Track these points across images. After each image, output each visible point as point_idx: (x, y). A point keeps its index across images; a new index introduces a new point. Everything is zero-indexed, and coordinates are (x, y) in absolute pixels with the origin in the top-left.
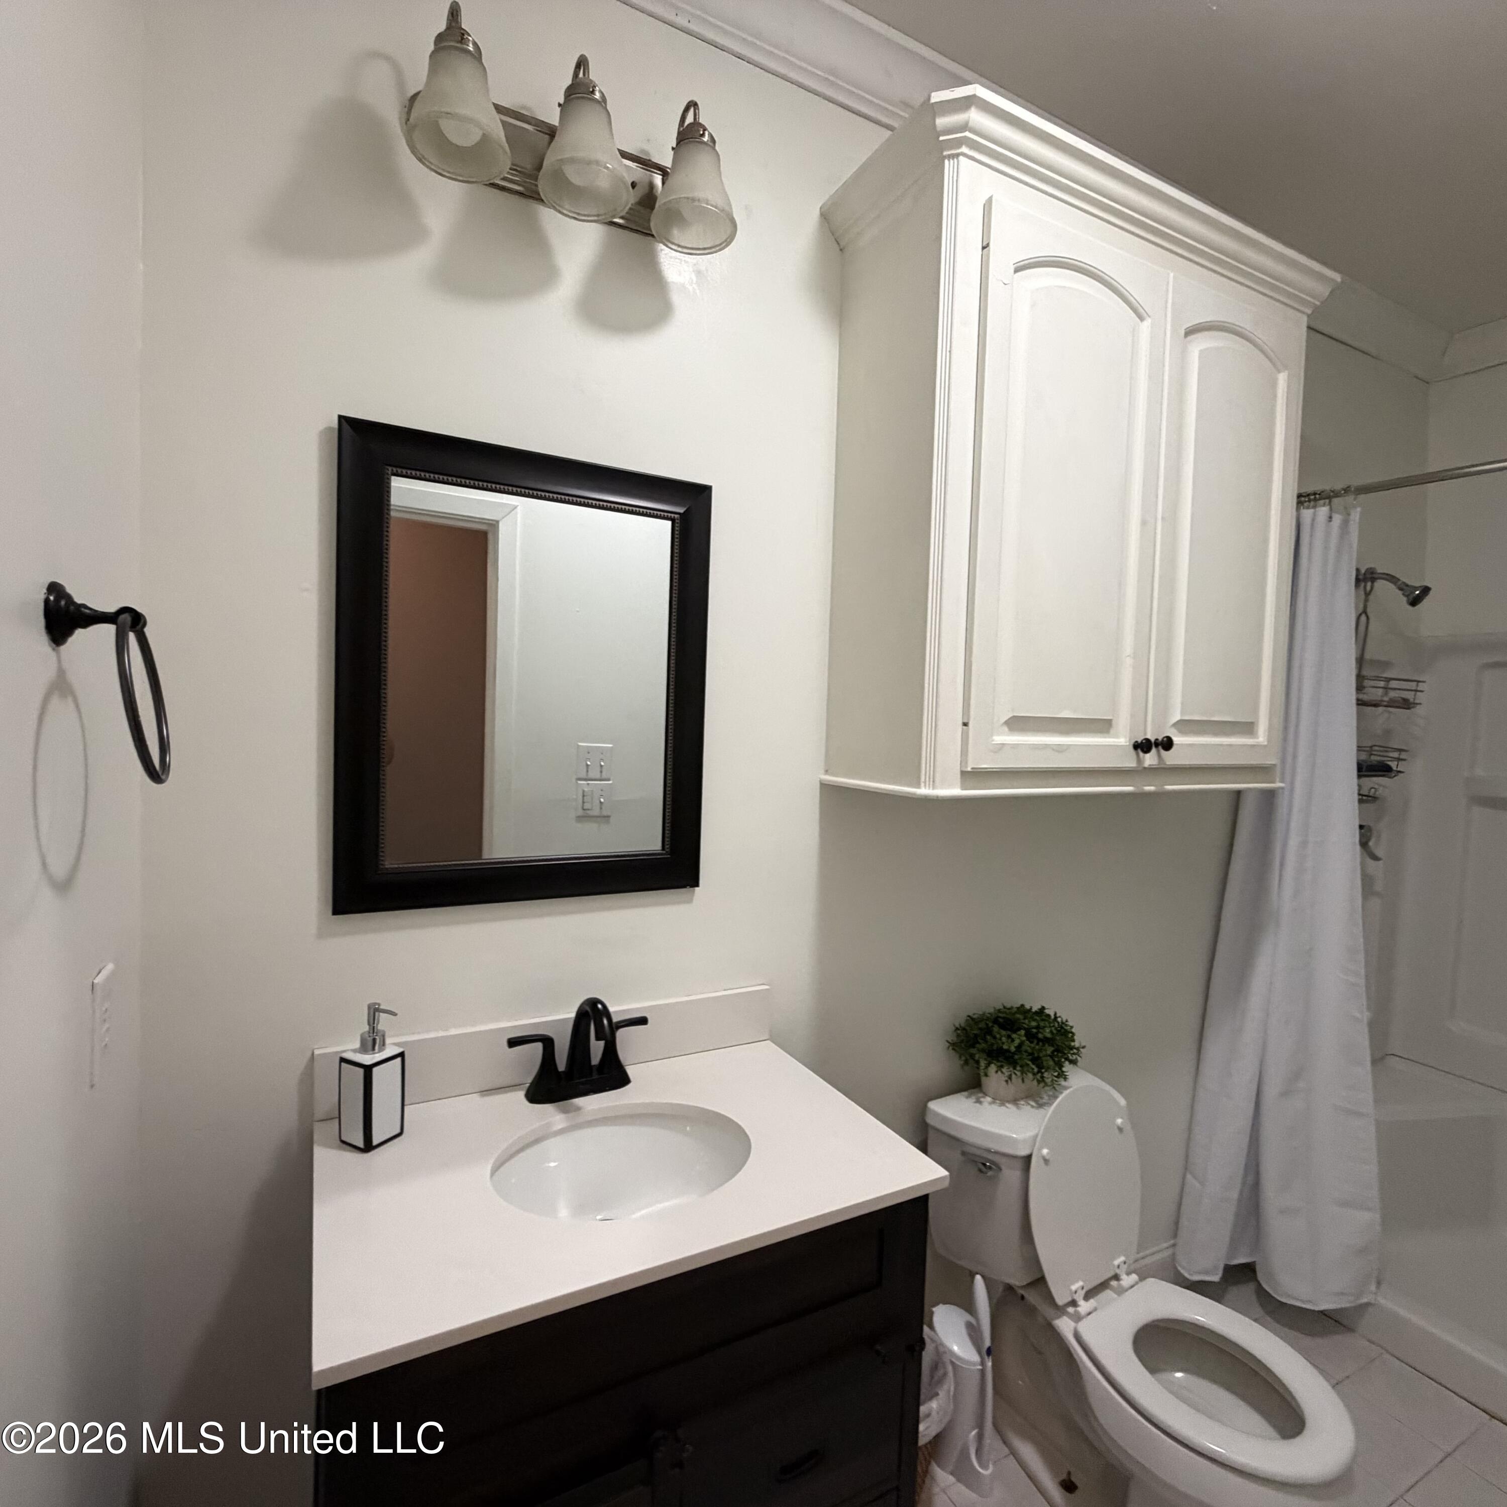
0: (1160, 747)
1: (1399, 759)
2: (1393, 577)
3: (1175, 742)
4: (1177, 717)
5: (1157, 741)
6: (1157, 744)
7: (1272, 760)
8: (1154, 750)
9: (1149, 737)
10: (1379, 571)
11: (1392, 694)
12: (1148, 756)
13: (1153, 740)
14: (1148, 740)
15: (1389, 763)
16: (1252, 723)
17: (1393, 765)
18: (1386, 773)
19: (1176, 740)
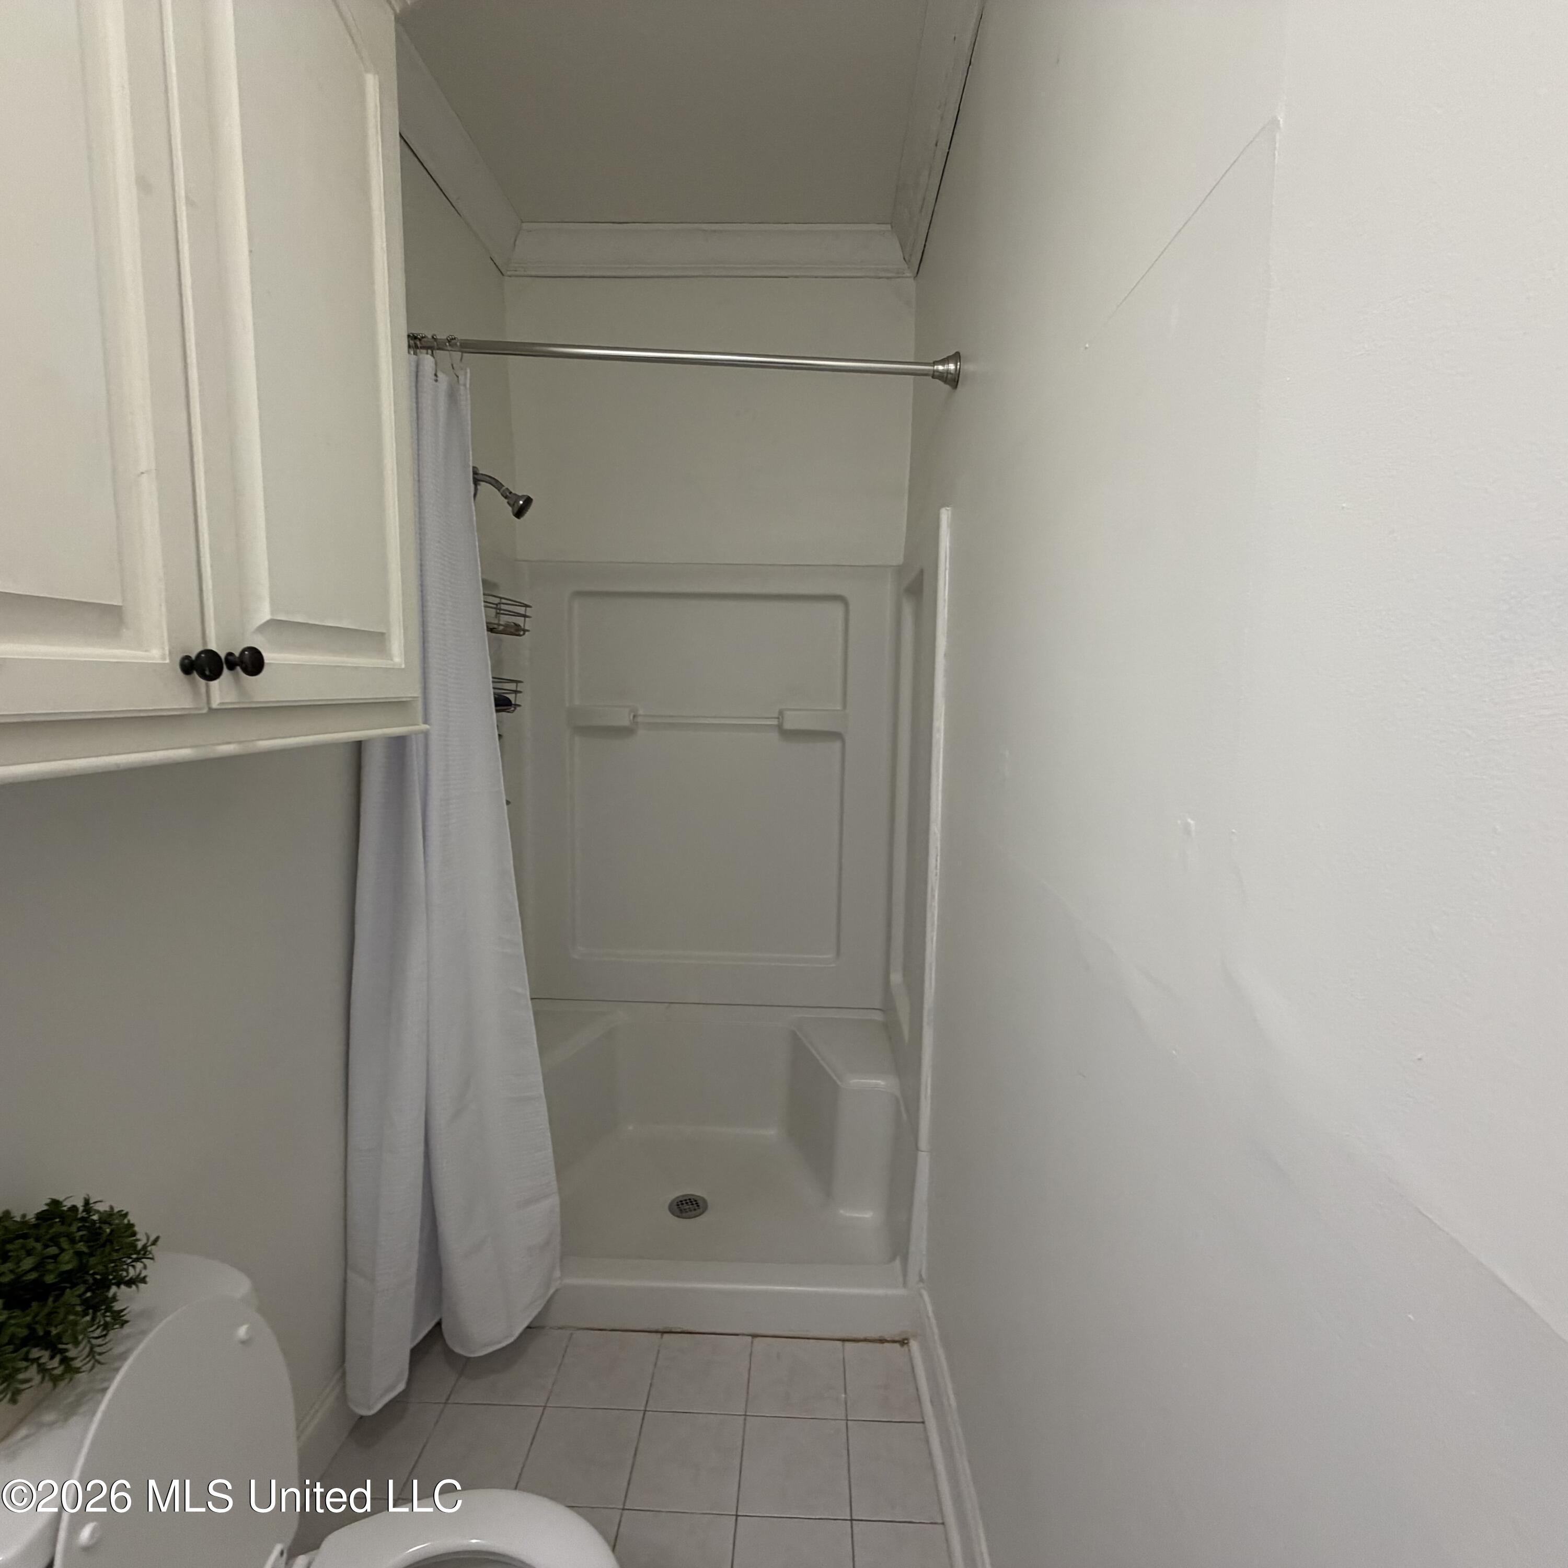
0: (238, 668)
1: (516, 692)
2: (497, 481)
3: (266, 661)
4: (265, 614)
5: (230, 658)
6: (232, 662)
7: (411, 690)
8: (225, 671)
9: (213, 646)
10: (481, 472)
11: (504, 619)
12: (214, 684)
13: (223, 655)
14: (211, 655)
15: (508, 696)
16: (383, 634)
17: (511, 697)
18: (505, 708)
19: (267, 656)
